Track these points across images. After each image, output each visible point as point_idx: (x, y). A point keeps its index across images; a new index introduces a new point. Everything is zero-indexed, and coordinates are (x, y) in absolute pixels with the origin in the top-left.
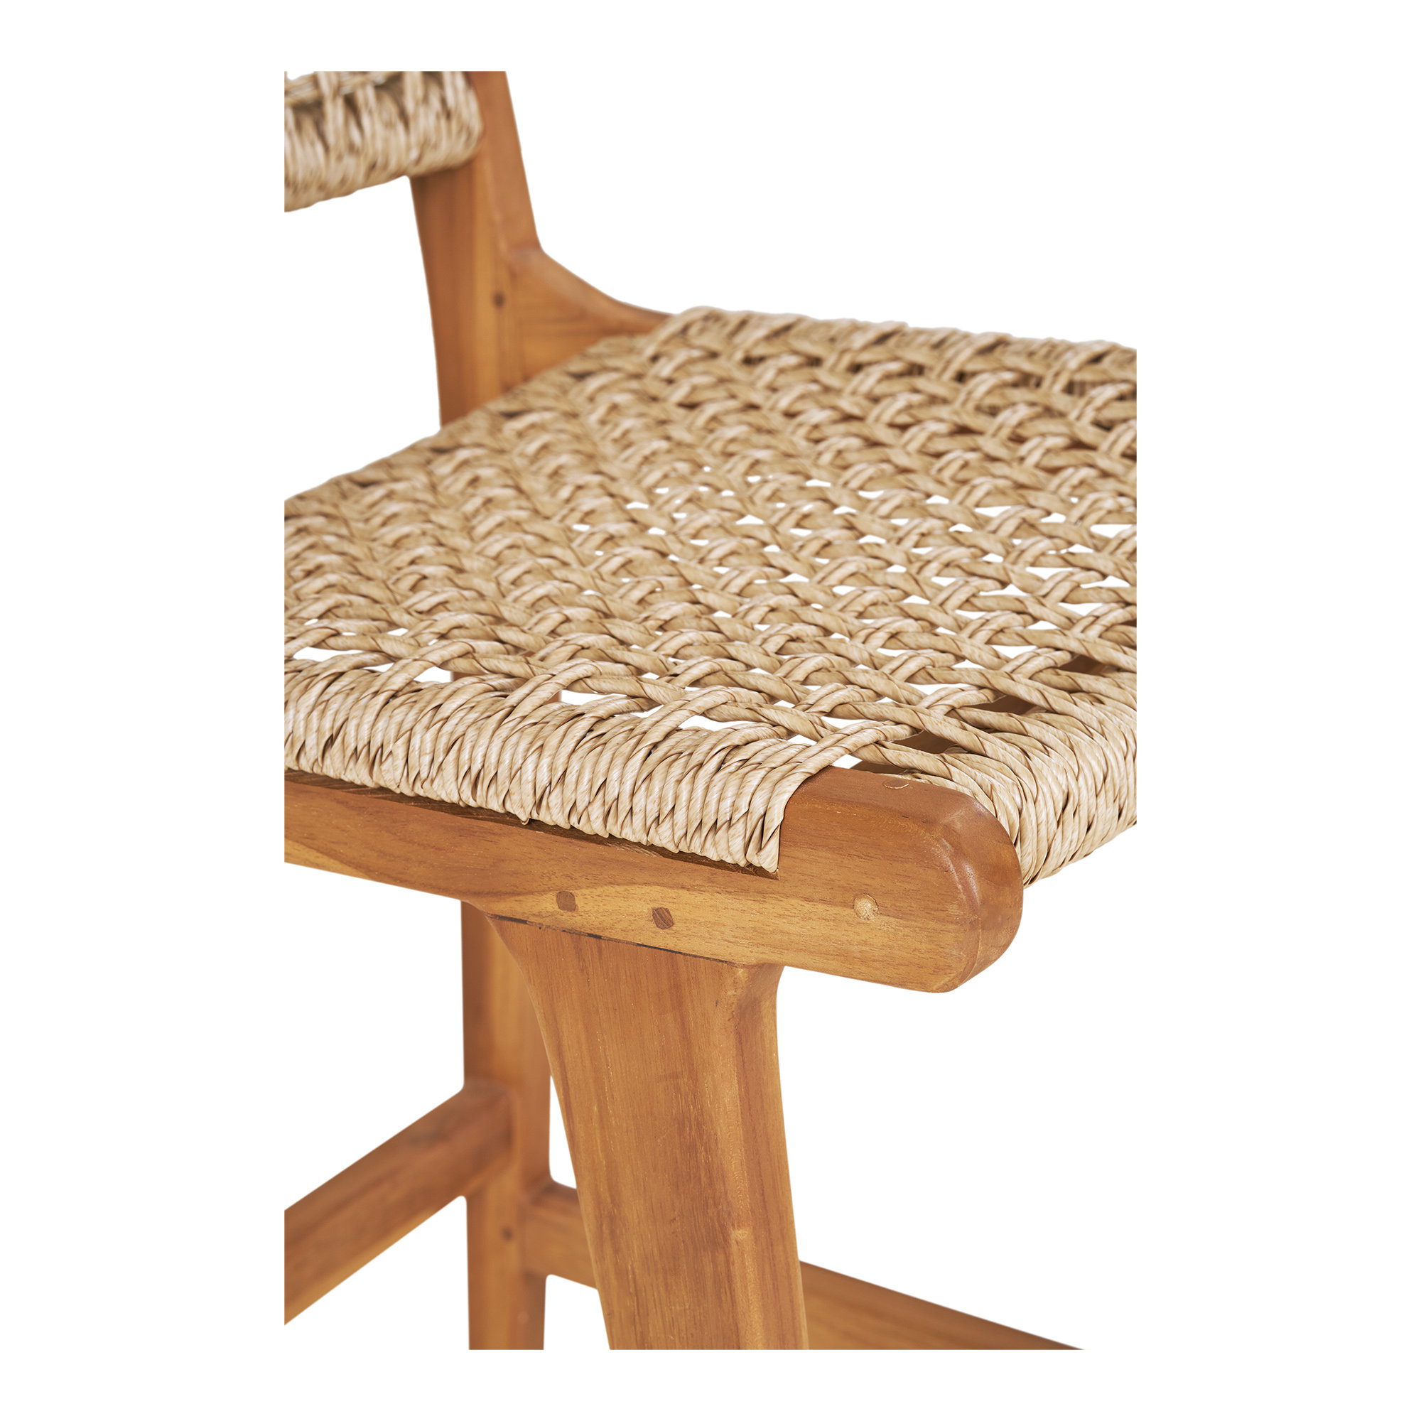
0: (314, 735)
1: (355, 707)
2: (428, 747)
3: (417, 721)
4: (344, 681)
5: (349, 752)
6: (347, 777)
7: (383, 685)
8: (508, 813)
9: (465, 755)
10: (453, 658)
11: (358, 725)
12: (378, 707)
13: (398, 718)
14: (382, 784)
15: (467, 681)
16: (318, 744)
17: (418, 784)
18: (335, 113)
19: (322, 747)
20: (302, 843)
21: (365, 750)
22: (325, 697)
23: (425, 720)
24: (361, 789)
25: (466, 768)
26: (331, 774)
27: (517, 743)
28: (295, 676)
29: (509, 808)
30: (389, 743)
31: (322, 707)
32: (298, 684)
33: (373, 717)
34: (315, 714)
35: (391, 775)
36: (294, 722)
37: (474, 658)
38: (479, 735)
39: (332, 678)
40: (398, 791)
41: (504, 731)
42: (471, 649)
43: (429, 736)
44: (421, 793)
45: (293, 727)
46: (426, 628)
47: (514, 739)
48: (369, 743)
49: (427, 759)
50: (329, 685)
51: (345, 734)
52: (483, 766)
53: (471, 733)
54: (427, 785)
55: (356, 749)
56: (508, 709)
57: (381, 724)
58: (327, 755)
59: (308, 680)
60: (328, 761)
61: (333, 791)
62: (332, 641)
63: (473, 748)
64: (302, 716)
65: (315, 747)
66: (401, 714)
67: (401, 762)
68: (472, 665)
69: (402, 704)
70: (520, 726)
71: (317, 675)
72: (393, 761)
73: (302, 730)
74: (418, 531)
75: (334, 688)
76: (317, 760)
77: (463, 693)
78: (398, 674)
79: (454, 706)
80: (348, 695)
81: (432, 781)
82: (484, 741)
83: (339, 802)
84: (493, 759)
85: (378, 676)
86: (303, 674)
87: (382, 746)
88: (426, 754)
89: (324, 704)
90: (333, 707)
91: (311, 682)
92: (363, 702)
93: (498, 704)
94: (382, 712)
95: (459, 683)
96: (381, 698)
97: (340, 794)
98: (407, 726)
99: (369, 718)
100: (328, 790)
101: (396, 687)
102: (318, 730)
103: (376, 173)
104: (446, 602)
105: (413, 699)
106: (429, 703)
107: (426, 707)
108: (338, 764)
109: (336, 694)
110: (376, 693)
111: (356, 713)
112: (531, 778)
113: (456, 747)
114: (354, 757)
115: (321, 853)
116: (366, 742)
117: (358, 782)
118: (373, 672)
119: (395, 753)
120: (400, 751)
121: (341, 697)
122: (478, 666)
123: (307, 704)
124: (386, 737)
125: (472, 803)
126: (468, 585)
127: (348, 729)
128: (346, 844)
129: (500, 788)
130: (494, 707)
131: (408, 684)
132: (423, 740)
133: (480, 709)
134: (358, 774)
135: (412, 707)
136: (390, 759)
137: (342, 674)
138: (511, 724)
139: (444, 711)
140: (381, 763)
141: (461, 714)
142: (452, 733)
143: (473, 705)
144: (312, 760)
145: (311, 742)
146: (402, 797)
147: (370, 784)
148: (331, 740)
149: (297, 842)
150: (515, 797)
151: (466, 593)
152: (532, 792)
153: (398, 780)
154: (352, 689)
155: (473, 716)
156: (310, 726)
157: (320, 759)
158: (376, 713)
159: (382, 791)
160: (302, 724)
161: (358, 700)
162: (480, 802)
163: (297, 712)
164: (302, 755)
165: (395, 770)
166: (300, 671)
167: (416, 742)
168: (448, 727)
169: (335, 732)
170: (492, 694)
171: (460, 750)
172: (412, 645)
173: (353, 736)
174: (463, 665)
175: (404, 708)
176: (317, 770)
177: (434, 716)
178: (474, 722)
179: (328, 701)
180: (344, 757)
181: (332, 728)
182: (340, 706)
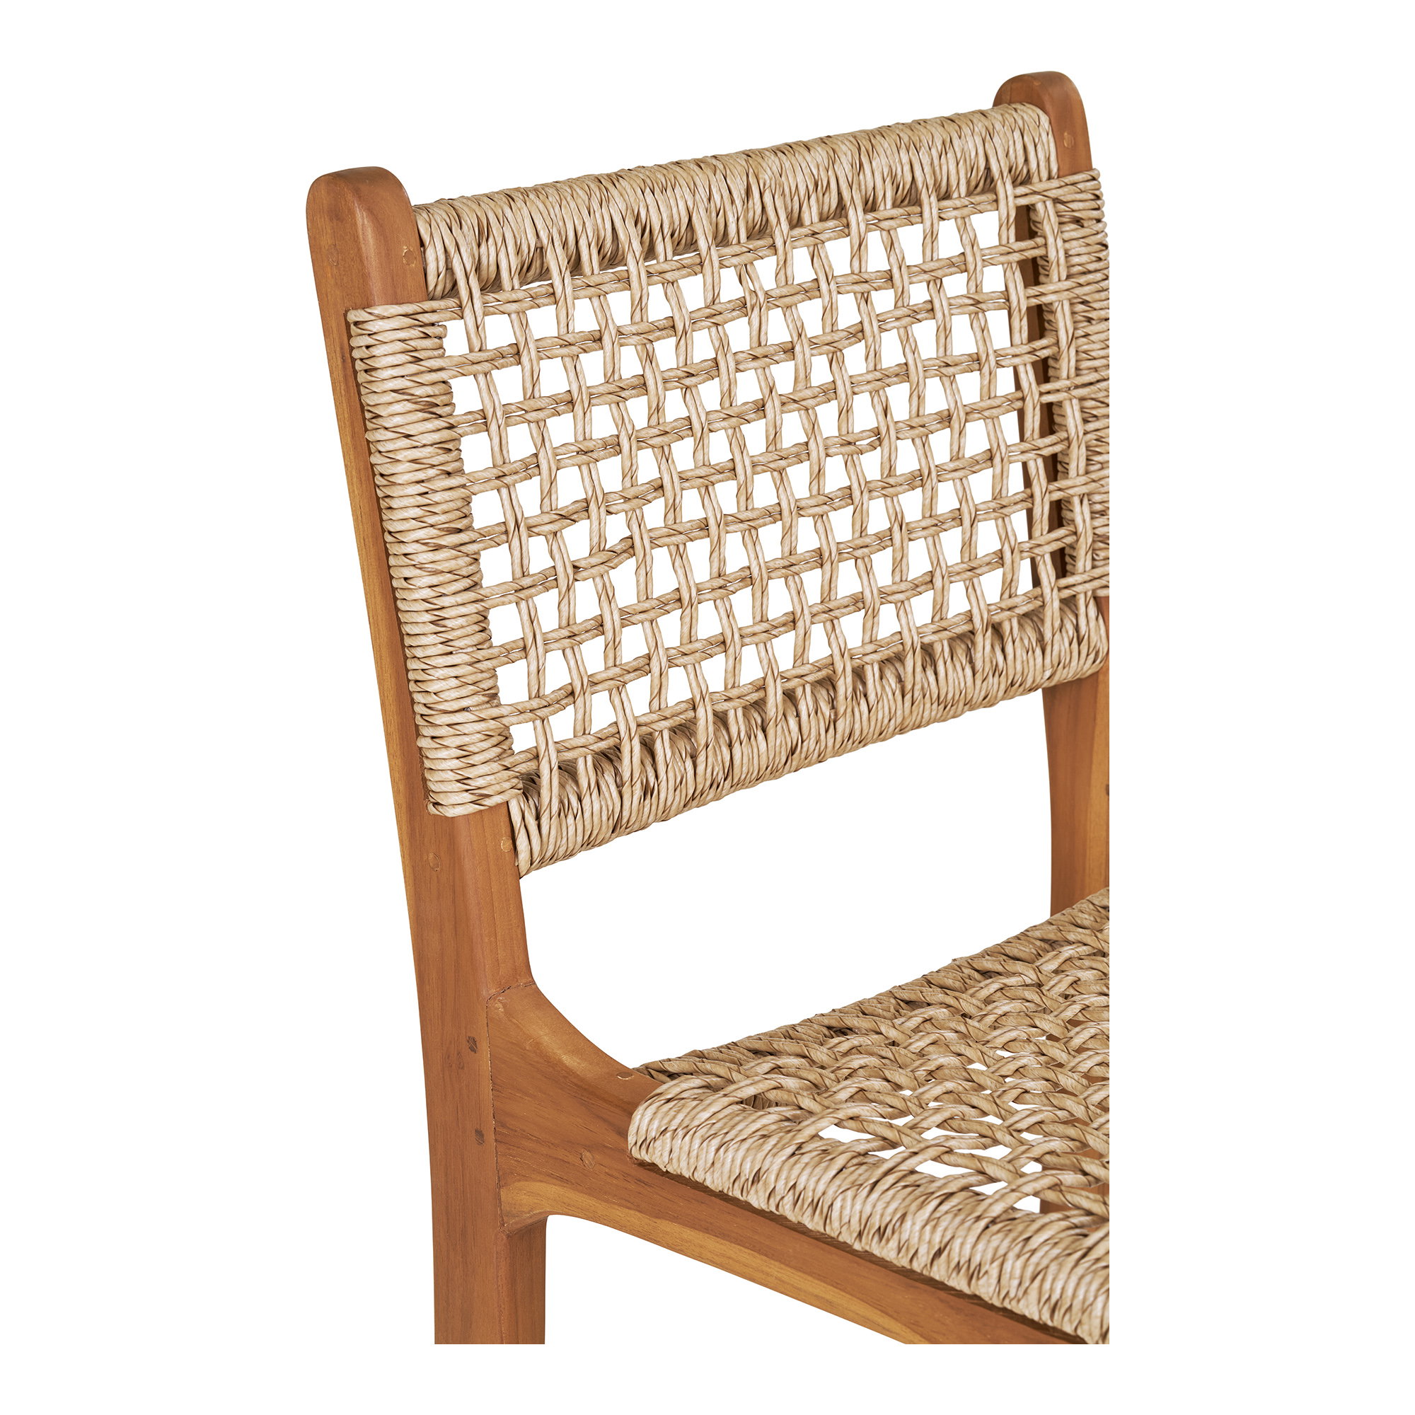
0: (926, 1246)
1: (961, 1228)
2: (1018, 1272)
3: (1009, 1249)
4: (954, 1201)
5: (953, 1264)
6: (951, 1283)
7: (985, 1211)
8: (1078, 1337)
9: (1047, 1285)
10: (1044, 1189)
11: (962, 1244)
12: (979, 1231)
13: (994, 1243)
14: (977, 1293)
15: (1054, 1216)
16: (928, 1253)
17: (1007, 1301)
18: (984, 642)
19: (931, 1256)
20: (909, 1327)
21: (966, 1265)
22: (937, 1215)
23: (1017, 1249)
24: (959, 1294)
25: (1046, 1296)
26: (937, 1278)
27: (1090, 1283)
28: (914, 1190)
29: (1079, 1332)
30: (985, 1264)
31: (933, 1223)
32: (916, 1199)
33: (974, 1239)
34: (928, 1228)
35: (986, 1289)
36: (911, 1232)
37: (1061, 1191)
38: (1059, 1270)
39: (943, 1197)
40: (990, 1302)
41: (1080, 1270)
42: (1059, 1182)
43: (1019, 1263)
44: (1009, 1307)
45: (909, 1236)
46: (1024, 1153)
47: (1088, 1278)
48: (970, 1260)
49: (1016, 1282)
50: (940, 1204)
51: (950, 1250)
52: (1061, 1297)
53: (1053, 1267)
54: (1014, 1303)
55: (959, 1263)
56: (1084, 1251)
57: (980, 1246)
58: (935, 1263)
59: (924, 1197)
60: (935, 1268)
61: (938, 1291)
62: (945, 1158)
63: (1054, 1280)
64: (917, 1227)
65: (926, 1256)
66: (997, 1241)
67: (994, 1281)
68: (1059, 1197)
69: (999, 1231)
70: (1094, 1267)
71: (933, 1193)
72: (988, 1279)
73: (916, 1240)
74: (1025, 1037)
75: (944, 1207)
76: (926, 1265)
77: (1049, 1229)
78: (997, 1203)
79: (1042, 1240)
80: (956, 1215)
81: (1019, 1301)
82: (1063, 1276)
83: (942, 1301)
84: (1069, 1292)
85: (983, 1200)
86: (921, 1189)
87: (980, 1265)
88: (1015, 1278)
89: (936, 1221)
90: (943, 1224)
91: (926, 1199)
92: (967, 1224)
93: (1077, 1243)
94: (983, 1236)
95: (1047, 1218)
96: (982, 1223)
97: (942, 1294)
98: (1001, 1252)
99: (971, 1239)
100: (933, 1290)
101: (994, 1214)
102: (929, 1242)
103: (1014, 688)
104: (1041, 1122)
105: (1008, 1228)
106: (1021, 1233)
107: (1018, 1237)
108: (943, 1272)
109: (946, 1213)
110: (978, 1218)
111: (961, 1233)
112: (1099, 1314)
113: (1040, 1277)
114: (957, 1270)
115: (924, 1338)
116: (967, 1259)
117: (958, 1288)
118: (978, 1194)
119: (990, 1273)
120: (994, 1273)
121: (949, 1216)
122: (1064, 1199)
123: (922, 1219)
124: (984, 1259)
125: (1050, 1323)
126: (1062, 1105)
127: (954, 1246)
128: (944, 1335)
129: (1073, 1318)
130: (1073, 1246)
131: (1005, 1211)
132: (1014, 1266)
133: (1062, 1246)
134: (959, 1283)
135: (1006, 1235)
136: (986, 1277)
137: (952, 1194)
138: (1087, 1265)
139: (1034, 1243)
140: (978, 1278)
141: (1046, 1248)
142: (1038, 1264)
143: (1056, 1240)
144: (923, 1265)
145: (923, 1250)
146: (992, 1307)
147: (966, 1290)
148: (939, 1253)
149: (905, 1325)
150: (1086, 1327)
151: (1060, 1113)
152: (1099, 1326)
153: (991, 1295)
154: (960, 1210)
155: (1056, 1251)
156: (923, 1237)
157: (929, 1265)
158: (977, 1235)
159: (976, 1298)
160: (917, 1234)
161: (963, 1222)
162: (1056, 1323)
163: (914, 1224)
164: (915, 1259)
165: (989, 1286)
166: (919, 1186)
167: (1008, 1266)
168: (1035, 1259)
169: (943, 1246)
170: (1073, 1232)
171: (1043, 1280)
172: (1011, 1171)
173: (959, 1251)
174: (1052, 1196)
175: (1000, 1235)
176: (925, 1272)
177: (1024, 1246)
178: (1056, 1258)
179: (939, 1218)
180: (949, 1267)
181: (941, 1242)
182: (949, 1225)
